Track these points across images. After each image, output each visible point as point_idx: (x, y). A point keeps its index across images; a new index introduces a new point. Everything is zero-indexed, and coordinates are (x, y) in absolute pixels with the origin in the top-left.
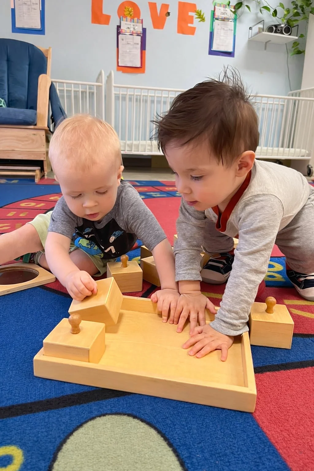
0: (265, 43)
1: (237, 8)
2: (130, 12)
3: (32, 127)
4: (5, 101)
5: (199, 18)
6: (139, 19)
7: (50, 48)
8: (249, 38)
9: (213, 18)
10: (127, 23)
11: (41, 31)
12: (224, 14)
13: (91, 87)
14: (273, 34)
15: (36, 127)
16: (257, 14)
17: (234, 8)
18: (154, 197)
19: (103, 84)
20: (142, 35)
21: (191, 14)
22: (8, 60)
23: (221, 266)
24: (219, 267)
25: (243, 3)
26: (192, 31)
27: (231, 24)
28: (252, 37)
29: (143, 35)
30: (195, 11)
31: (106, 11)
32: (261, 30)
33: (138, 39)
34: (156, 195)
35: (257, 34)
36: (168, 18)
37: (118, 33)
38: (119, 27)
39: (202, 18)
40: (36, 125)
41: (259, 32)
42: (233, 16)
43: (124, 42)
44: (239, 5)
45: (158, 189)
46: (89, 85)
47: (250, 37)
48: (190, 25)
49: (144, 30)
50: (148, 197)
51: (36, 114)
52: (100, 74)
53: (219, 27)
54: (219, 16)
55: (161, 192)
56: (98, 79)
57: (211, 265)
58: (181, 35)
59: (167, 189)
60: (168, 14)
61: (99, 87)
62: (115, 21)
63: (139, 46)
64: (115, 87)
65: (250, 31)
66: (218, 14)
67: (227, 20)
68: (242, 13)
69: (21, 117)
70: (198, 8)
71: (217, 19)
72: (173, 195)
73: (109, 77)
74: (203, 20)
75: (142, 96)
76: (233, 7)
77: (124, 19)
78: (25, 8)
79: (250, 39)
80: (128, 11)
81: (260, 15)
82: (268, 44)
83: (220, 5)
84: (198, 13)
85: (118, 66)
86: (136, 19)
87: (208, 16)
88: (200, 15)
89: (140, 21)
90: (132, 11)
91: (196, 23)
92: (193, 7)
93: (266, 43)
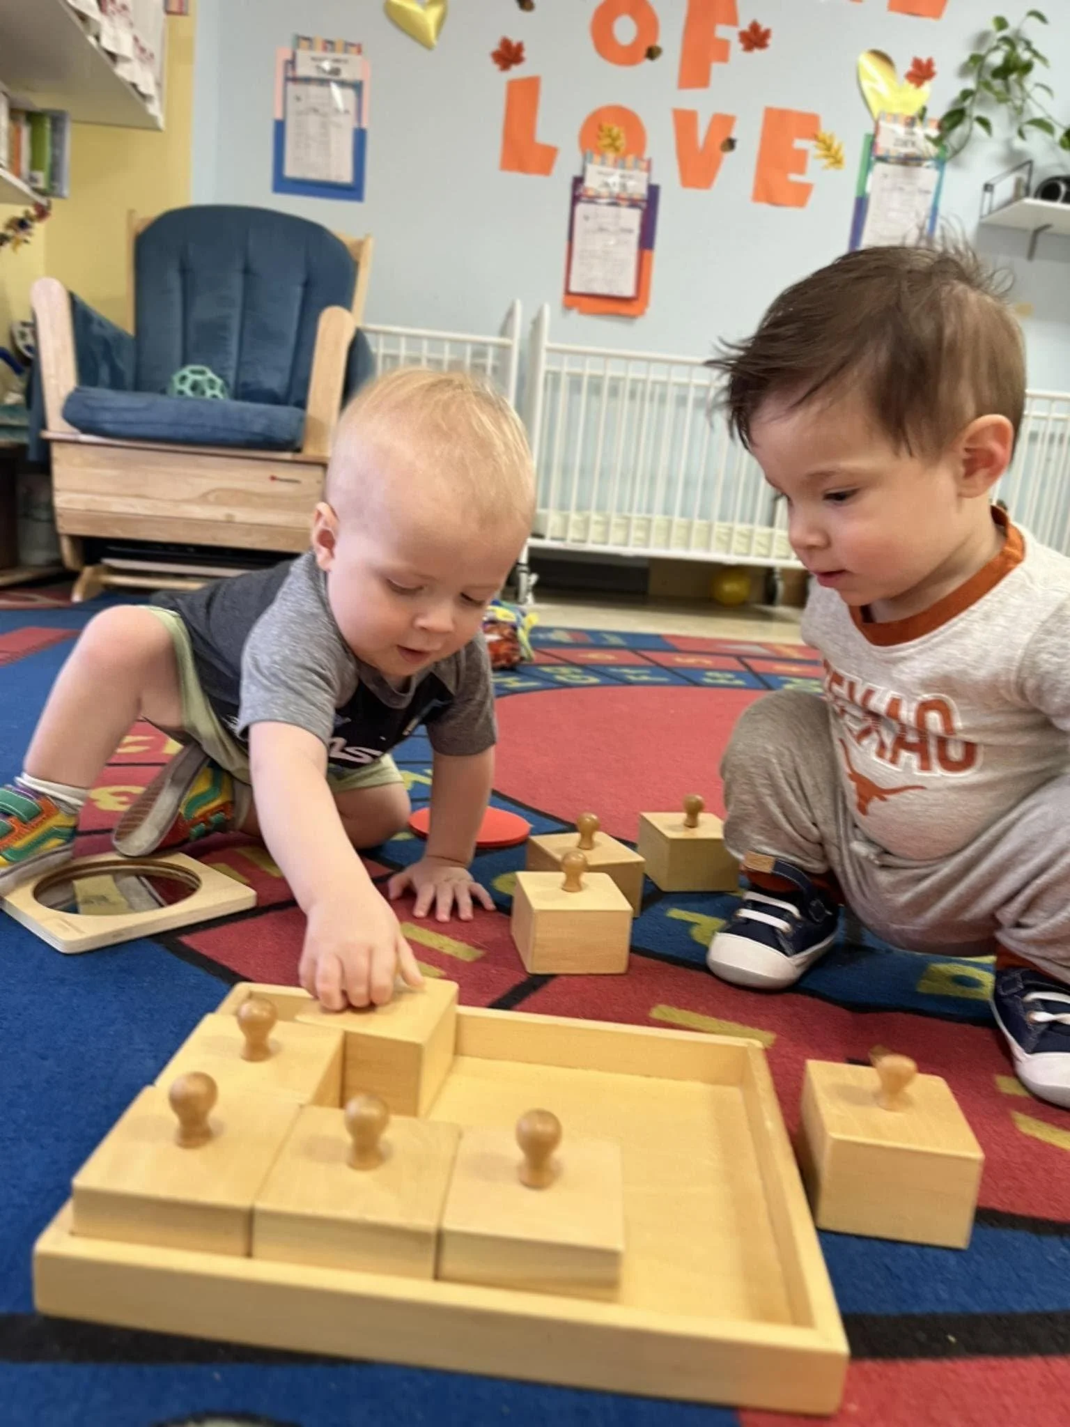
0: (1031, 233)
1: (947, 125)
2: (614, 139)
3: (287, 456)
4: (226, 384)
5: (827, 157)
6: (639, 157)
7: (368, 236)
8: (981, 217)
9: (870, 155)
10: (604, 169)
11: (352, 191)
12: (905, 144)
13: (480, 351)
14: (1058, 205)
15: (299, 457)
16: (1008, 143)
17: (940, 127)
18: (629, 683)
19: (515, 342)
20: (644, 205)
21: (799, 144)
22: (247, 271)
23: (780, 924)
24: (772, 929)
25: (968, 112)
26: (800, 195)
27: (927, 175)
28: (990, 212)
29: (649, 205)
30: (815, 137)
31: (544, 134)
32: (1022, 192)
33: (632, 218)
34: (637, 675)
35: (1008, 203)
36: (728, 157)
37: (575, 199)
38: (578, 181)
39: (833, 157)
40: (298, 450)
41: (1017, 197)
42: (932, 150)
43: (591, 224)
44: (956, 118)
45: (647, 659)
46: (474, 343)
47: (985, 211)
48: (794, 177)
49: (653, 191)
50: (608, 680)
51: (302, 420)
52: (510, 314)
53: (888, 183)
54: (888, 151)
55: (659, 668)
56: (505, 330)
57: (748, 921)
58: (765, 208)
59: (679, 660)
60: (730, 144)
61: (504, 350)
62: (568, 164)
63: (634, 238)
64: (549, 350)
65: (988, 195)
66: (886, 144)
67: (914, 162)
68: (965, 141)
69: (258, 427)
70: (825, 129)
71: (883, 159)
72: (695, 679)
73: (536, 323)
74: (837, 161)
75: (649, 386)
76: (935, 124)
77: (597, 159)
78: (313, 122)
79: (984, 220)
80: (610, 136)
81: (1018, 143)
82: (1041, 237)
83: (895, 118)
84: (824, 142)
85: (568, 293)
86: (630, 159)
87: (853, 153)
88: (829, 148)
89: (644, 165)
90: (622, 135)
91: (816, 171)
92: (809, 125)
93: (1037, 232)
